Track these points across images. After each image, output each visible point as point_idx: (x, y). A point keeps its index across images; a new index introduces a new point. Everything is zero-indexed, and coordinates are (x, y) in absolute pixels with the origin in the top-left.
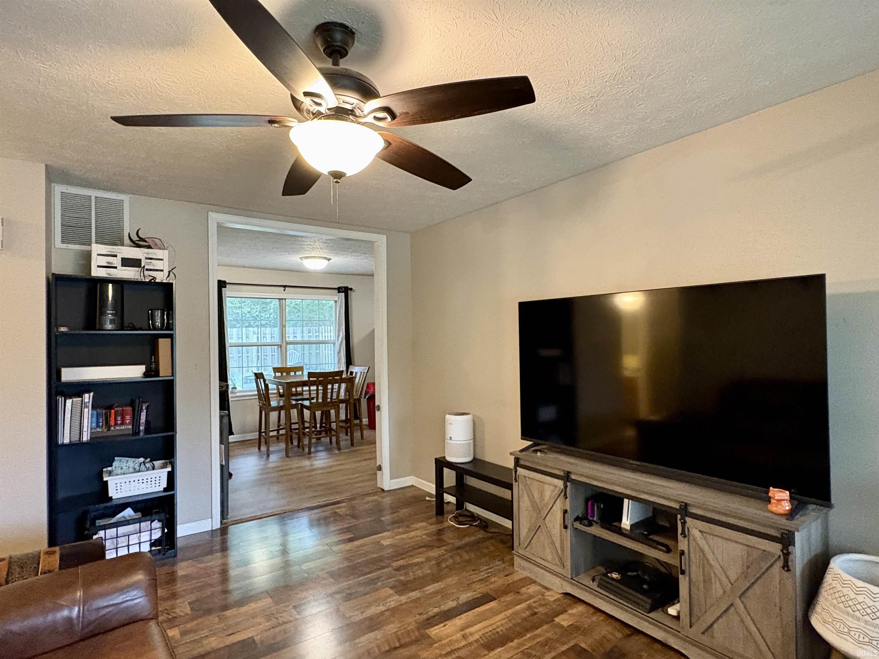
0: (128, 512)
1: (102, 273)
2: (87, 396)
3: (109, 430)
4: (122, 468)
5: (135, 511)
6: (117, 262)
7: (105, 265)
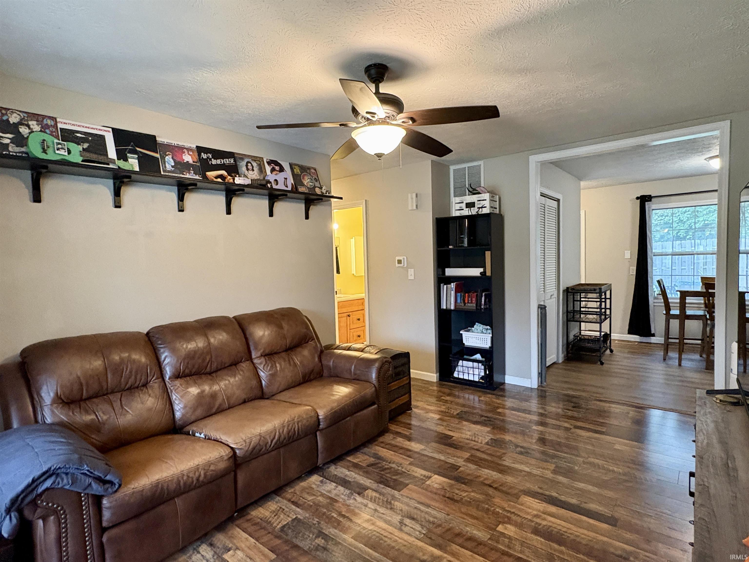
0: (478, 356)
1: (458, 214)
2: (452, 284)
3: (465, 305)
4: (477, 330)
5: (482, 357)
6: (464, 205)
7: (459, 208)
